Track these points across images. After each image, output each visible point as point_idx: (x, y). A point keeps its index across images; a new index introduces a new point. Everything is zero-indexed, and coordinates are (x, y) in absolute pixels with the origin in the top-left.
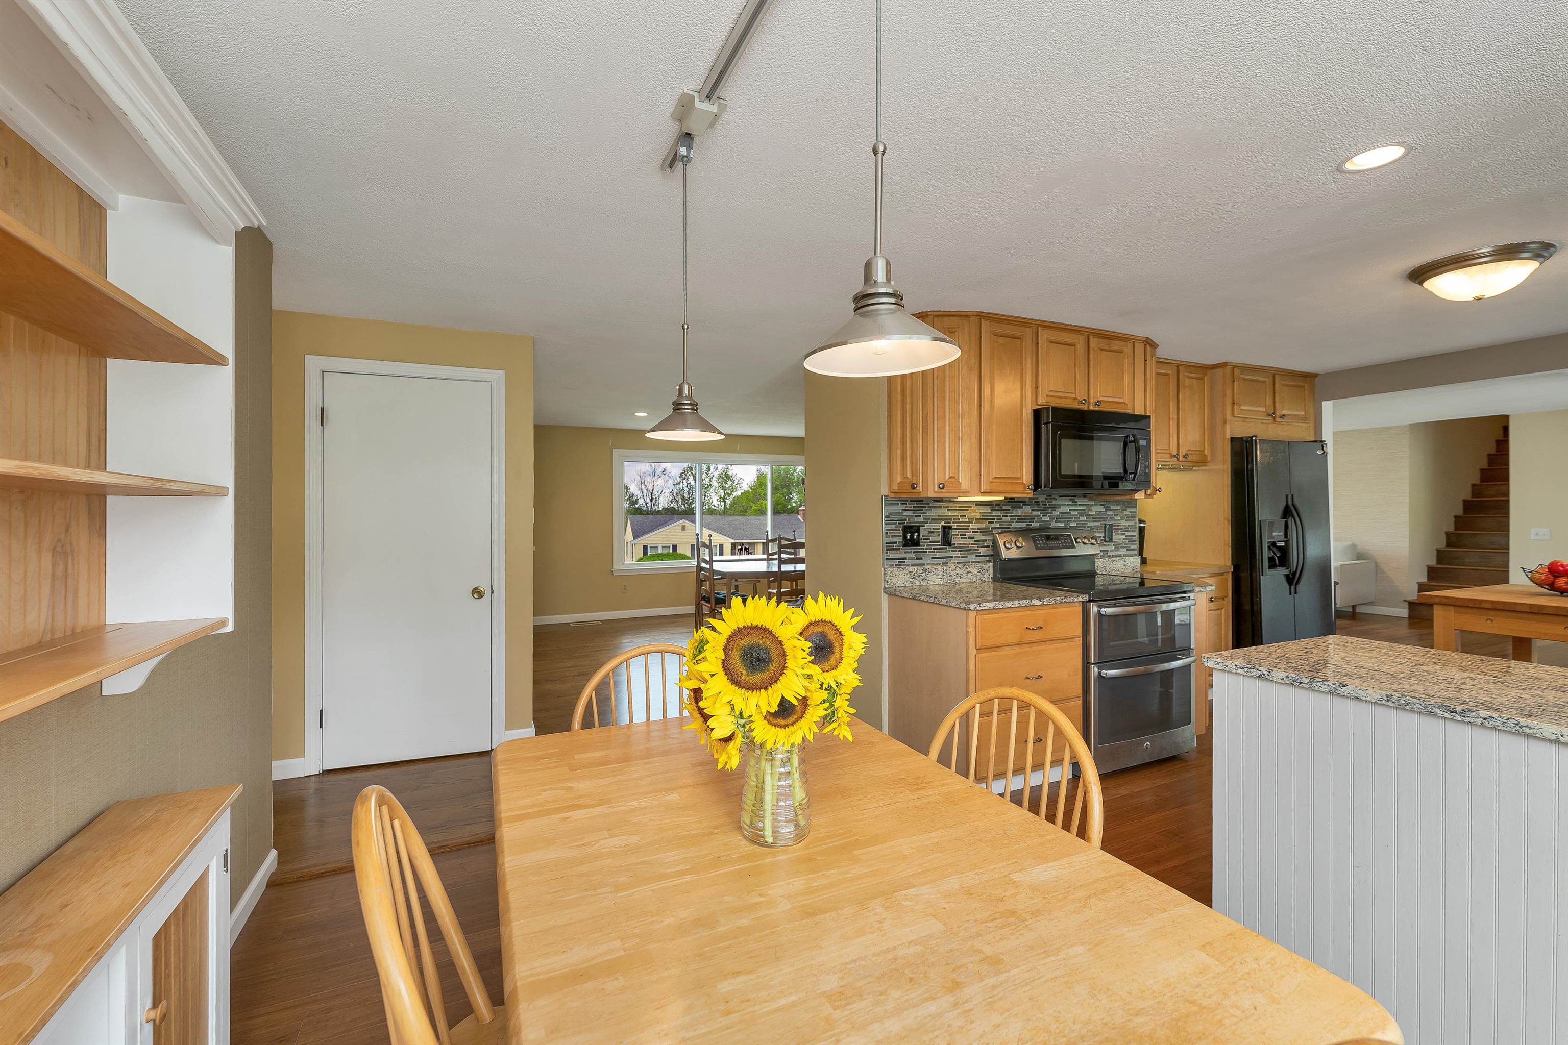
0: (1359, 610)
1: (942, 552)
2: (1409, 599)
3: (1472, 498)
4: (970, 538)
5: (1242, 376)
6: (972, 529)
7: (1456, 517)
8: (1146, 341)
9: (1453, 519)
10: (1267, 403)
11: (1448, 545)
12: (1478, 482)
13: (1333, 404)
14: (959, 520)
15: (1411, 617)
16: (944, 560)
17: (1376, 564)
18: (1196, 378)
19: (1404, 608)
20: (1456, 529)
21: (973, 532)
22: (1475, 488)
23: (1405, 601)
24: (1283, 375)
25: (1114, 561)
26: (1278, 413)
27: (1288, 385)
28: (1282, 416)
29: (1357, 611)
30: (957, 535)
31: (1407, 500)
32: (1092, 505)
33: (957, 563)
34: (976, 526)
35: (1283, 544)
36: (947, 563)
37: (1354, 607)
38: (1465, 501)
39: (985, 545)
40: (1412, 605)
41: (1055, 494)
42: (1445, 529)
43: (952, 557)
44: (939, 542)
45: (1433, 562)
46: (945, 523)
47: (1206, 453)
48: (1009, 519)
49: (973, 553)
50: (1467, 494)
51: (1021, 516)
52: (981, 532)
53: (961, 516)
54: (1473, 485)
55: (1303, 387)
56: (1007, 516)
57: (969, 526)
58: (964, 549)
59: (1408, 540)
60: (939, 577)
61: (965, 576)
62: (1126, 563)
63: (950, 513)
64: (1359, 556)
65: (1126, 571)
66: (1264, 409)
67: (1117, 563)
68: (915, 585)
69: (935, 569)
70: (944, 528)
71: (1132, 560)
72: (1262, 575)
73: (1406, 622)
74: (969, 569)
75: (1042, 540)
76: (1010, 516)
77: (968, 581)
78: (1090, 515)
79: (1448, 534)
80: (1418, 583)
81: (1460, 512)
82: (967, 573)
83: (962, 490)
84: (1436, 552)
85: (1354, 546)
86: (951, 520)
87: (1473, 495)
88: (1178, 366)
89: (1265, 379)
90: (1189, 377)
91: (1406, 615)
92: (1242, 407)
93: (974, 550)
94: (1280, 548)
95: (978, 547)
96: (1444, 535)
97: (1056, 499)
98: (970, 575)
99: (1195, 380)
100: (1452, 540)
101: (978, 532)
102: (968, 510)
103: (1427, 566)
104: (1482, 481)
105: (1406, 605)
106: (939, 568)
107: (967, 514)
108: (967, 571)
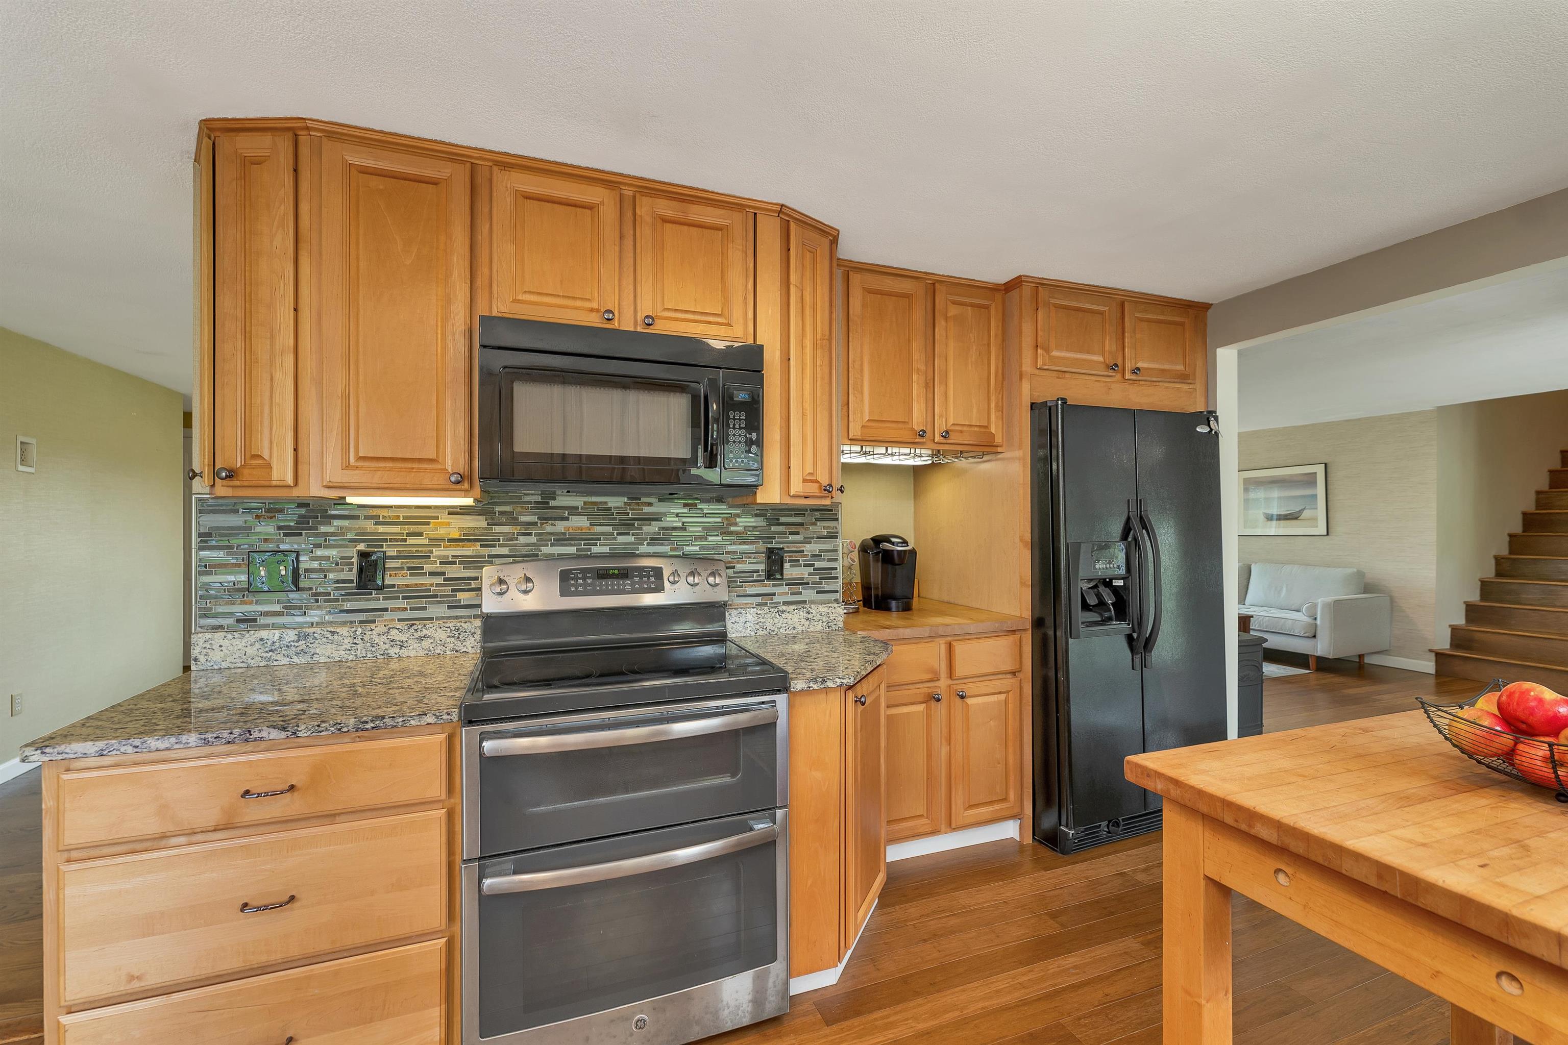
0: (1367, 660)
1: (360, 600)
2: (1436, 647)
3: (1537, 509)
4: (432, 574)
5: (1052, 301)
6: (439, 557)
7: (1511, 536)
8: (780, 212)
9: (1507, 539)
10: (1107, 348)
11: (1499, 574)
12: (1546, 488)
13: (1240, 354)
14: (405, 540)
15: (1439, 674)
16: (363, 616)
17: (1392, 600)
18: (972, 305)
19: (1430, 660)
20: (1511, 553)
21: (441, 563)
22: (1541, 496)
23: (1431, 651)
24: (1136, 302)
25: (783, 612)
26: (1129, 366)
27: (1149, 321)
28: (1136, 371)
29: (1366, 661)
30: (402, 568)
31: (1435, 513)
32: (738, 516)
33: (399, 620)
34: (451, 552)
35: (1120, 583)
36: (374, 622)
37: (1361, 656)
38: (1525, 514)
39: (473, 586)
40: (1440, 656)
41: (648, 495)
42: (1494, 552)
43: (386, 610)
44: (351, 581)
45: (1474, 597)
46: (368, 546)
47: (993, 431)
48: (533, 539)
49: (439, 602)
50: (1529, 505)
51: (564, 534)
52: (460, 563)
53: (408, 535)
54: (1538, 493)
55: (1182, 324)
56: (530, 534)
57: (432, 552)
58: (411, 593)
59: (1434, 567)
60: (343, 648)
61: (413, 644)
62: (810, 616)
63: (381, 529)
64: (1368, 588)
65: (812, 629)
66: (1101, 359)
67: (790, 616)
68: (275, 663)
69: (333, 633)
70: (363, 555)
71: (826, 610)
72: (1071, 637)
73: (1432, 681)
74: (425, 632)
75: (584, 579)
76: (536, 535)
77: (422, 653)
78: (731, 533)
79: (1498, 560)
80: (1450, 626)
81: (1518, 528)
82: (421, 639)
83: (274, 483)
84: (1479, 583)
85: (1360, 574)
86: (386, 540)
87: (1539, 505)
88: (934, 284)
89: (1101, 308)
90: (954, 303)
91: (1432, 670)
92: (1055, 353)
93: (442, 596)
94: (1115, 591)
95: (453, 590)
96: (1493, 562)
97: (650, 504)
98: (426, 643)
99: (970, 308)
100: (1503, 567)
101: (455, 563)
102: (428, 523)
103: (1465, 602)
104: (1550, 488)
105: (1432, 657)
106: (344, 631)
107: (427, 530)
108: (417, 635)
